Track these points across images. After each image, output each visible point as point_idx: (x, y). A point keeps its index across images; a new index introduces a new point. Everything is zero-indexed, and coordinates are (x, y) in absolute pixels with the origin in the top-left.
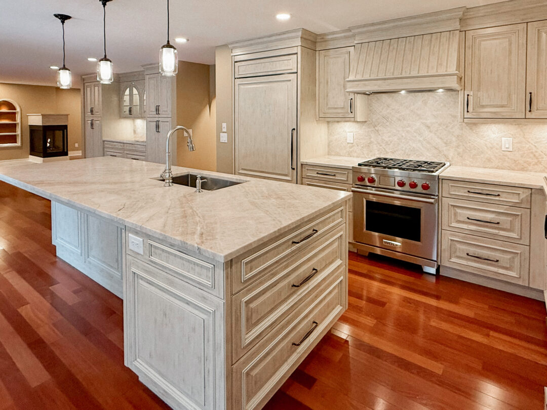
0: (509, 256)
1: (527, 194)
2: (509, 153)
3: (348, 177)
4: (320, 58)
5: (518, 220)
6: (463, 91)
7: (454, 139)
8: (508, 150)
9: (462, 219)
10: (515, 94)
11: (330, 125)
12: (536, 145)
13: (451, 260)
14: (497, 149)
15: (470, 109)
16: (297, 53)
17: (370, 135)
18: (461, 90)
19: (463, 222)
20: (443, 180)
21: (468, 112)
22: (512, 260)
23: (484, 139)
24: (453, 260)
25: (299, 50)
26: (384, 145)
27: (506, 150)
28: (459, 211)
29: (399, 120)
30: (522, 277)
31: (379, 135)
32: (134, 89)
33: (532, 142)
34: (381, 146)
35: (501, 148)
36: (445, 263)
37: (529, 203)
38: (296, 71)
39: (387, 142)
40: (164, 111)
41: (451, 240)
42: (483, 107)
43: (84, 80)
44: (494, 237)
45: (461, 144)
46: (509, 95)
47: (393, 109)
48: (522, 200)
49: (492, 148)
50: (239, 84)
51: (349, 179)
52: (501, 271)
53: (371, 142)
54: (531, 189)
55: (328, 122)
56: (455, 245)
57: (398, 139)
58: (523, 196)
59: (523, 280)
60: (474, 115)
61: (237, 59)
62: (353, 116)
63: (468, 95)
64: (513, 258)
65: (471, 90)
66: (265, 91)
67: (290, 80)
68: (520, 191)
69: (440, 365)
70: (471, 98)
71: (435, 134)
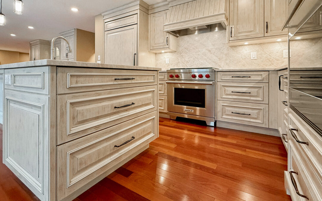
0: (256, 111)
1: (266, 74)
2: (255, 61)
3: (164, 77)
4: (151, 18)
5: (261, 90)
6: (228, 26)
7: (224, 56)
8: (254, 59)
9: (229, 93)
10: (258, 24)
11: (157, 55)
12: (270, 54)
13: (223, 117)
14: (248, 59)
15: (233, 35)
16: (137, 14)
17: (178, 59)
18: (227, 25)
19: (230, 95)
20: (218, 72)
21: (231, 37)
22: (258, 114)
23: (241, 54)
24: (224, 117)
25: (138, 12)
26: (186, 63)
27: (253, 59)
28: (227, 88)
29: (194, 49)
30: (264, 123)
31: (183, 58)
32: (57, 48)
33: (268, 53)
34: (184, 64)
35: (250, 58)
36: (219, 119)
37: (268, 80)
38: (136, 23)
39: (187, 61)
40: (71, 56)
41: (223, 105)
42: (239, 33)
43: (31, 44)
44: (247, 101)
45: (228, 58)
46: (255, 25)
47: (190, 43)
48: (263, 78)
49: (245, 59)
50: (107, 34)
51: (165, 78)
52: (252, 120)
53: (179, 62)
54: (269, 71)
55: (156, 54)
56: (225, 108)
57: (193, 59)
58: (264, 76)
59: (265, 124)
60: (235, 38)
61: (106, 21)
62: (168, 47)
63: (231, 28)
64: (259, 112)
65: (233, 25)
66: (121, 36)
67: (134, 28)
68: (262, 73)
69: (215, 165)
70: (233, 29)
71: (214, 54)
